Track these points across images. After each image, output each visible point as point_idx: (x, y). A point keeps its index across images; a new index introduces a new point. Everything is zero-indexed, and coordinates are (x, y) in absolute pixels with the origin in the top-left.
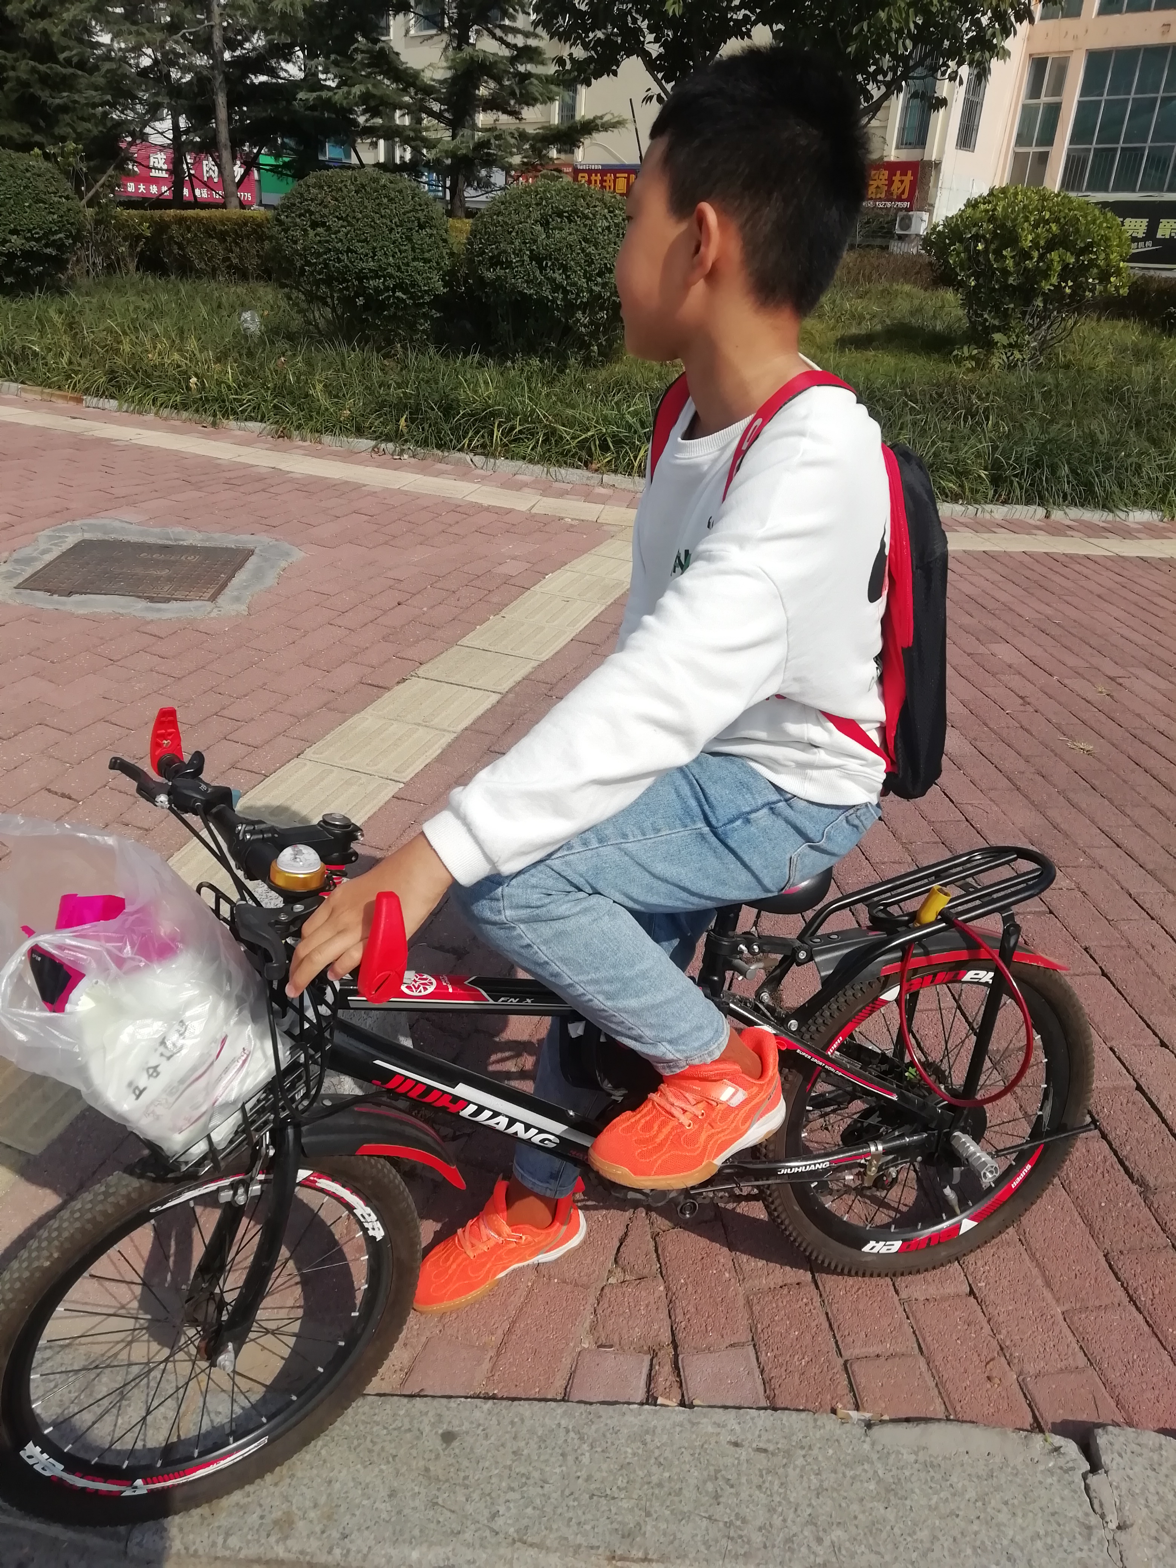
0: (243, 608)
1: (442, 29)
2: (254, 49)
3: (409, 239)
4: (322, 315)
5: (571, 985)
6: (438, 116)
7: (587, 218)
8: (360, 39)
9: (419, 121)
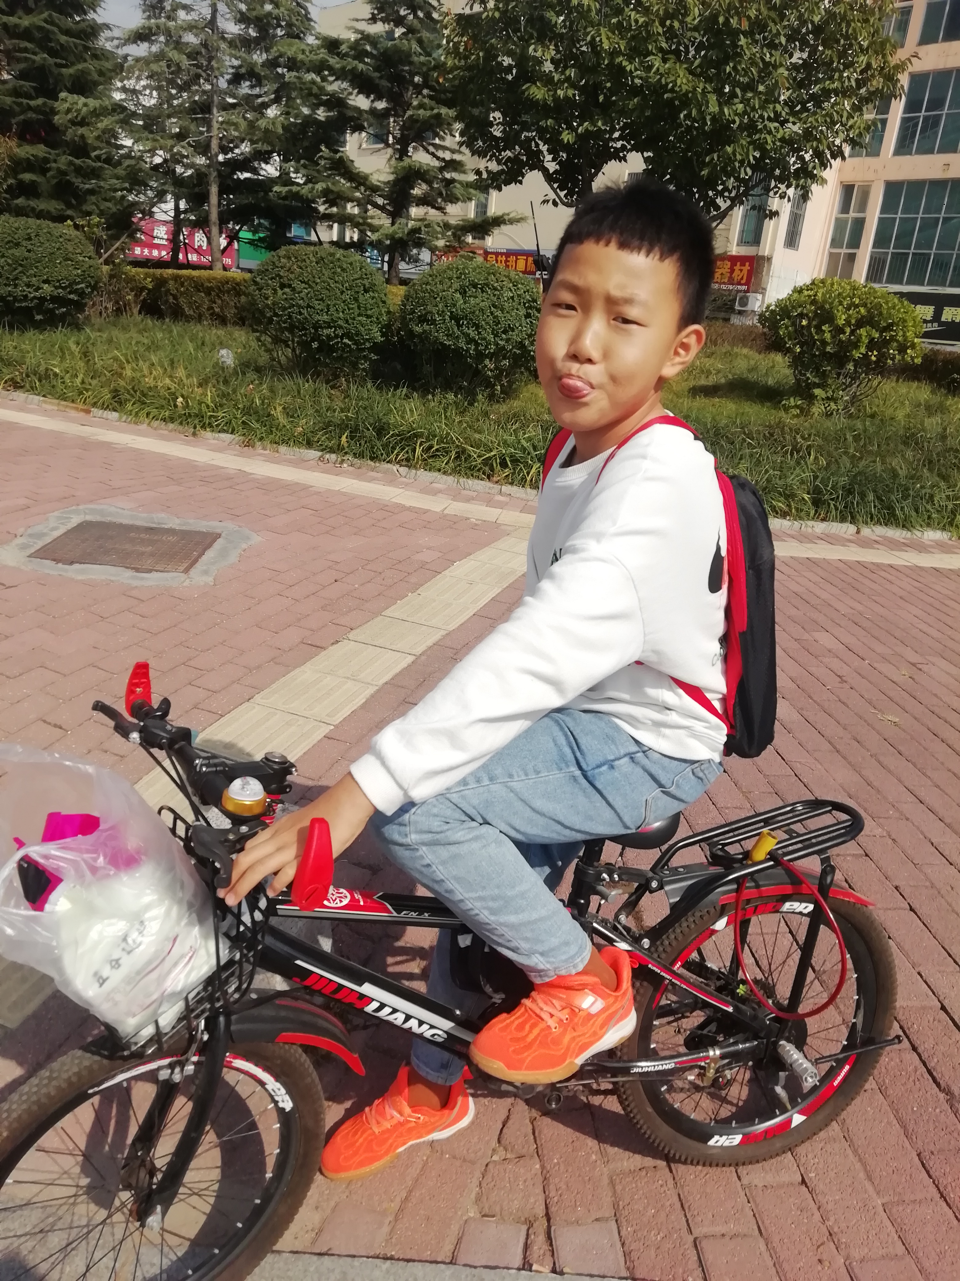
0: (210, 580)
1: (388, 145)
2: (242, 154)
3: (356, 300)
4: (284, 354)
5: (462, 901)
6: (382, 208)
7: (496, 289)
8: (323, 148)
9: (366, 211)
